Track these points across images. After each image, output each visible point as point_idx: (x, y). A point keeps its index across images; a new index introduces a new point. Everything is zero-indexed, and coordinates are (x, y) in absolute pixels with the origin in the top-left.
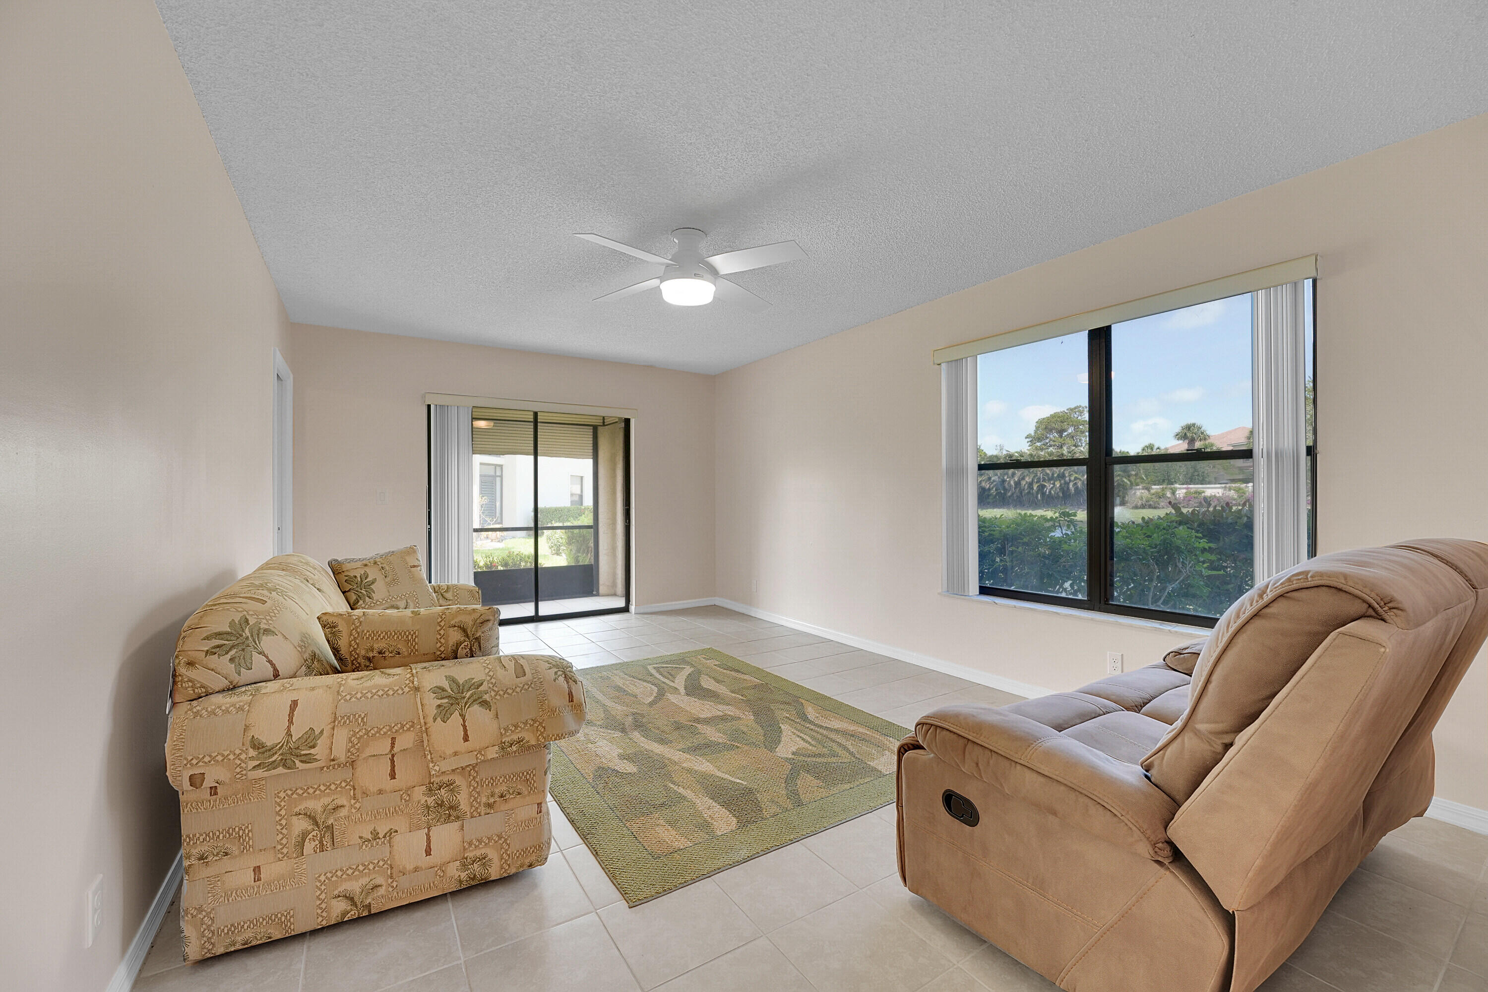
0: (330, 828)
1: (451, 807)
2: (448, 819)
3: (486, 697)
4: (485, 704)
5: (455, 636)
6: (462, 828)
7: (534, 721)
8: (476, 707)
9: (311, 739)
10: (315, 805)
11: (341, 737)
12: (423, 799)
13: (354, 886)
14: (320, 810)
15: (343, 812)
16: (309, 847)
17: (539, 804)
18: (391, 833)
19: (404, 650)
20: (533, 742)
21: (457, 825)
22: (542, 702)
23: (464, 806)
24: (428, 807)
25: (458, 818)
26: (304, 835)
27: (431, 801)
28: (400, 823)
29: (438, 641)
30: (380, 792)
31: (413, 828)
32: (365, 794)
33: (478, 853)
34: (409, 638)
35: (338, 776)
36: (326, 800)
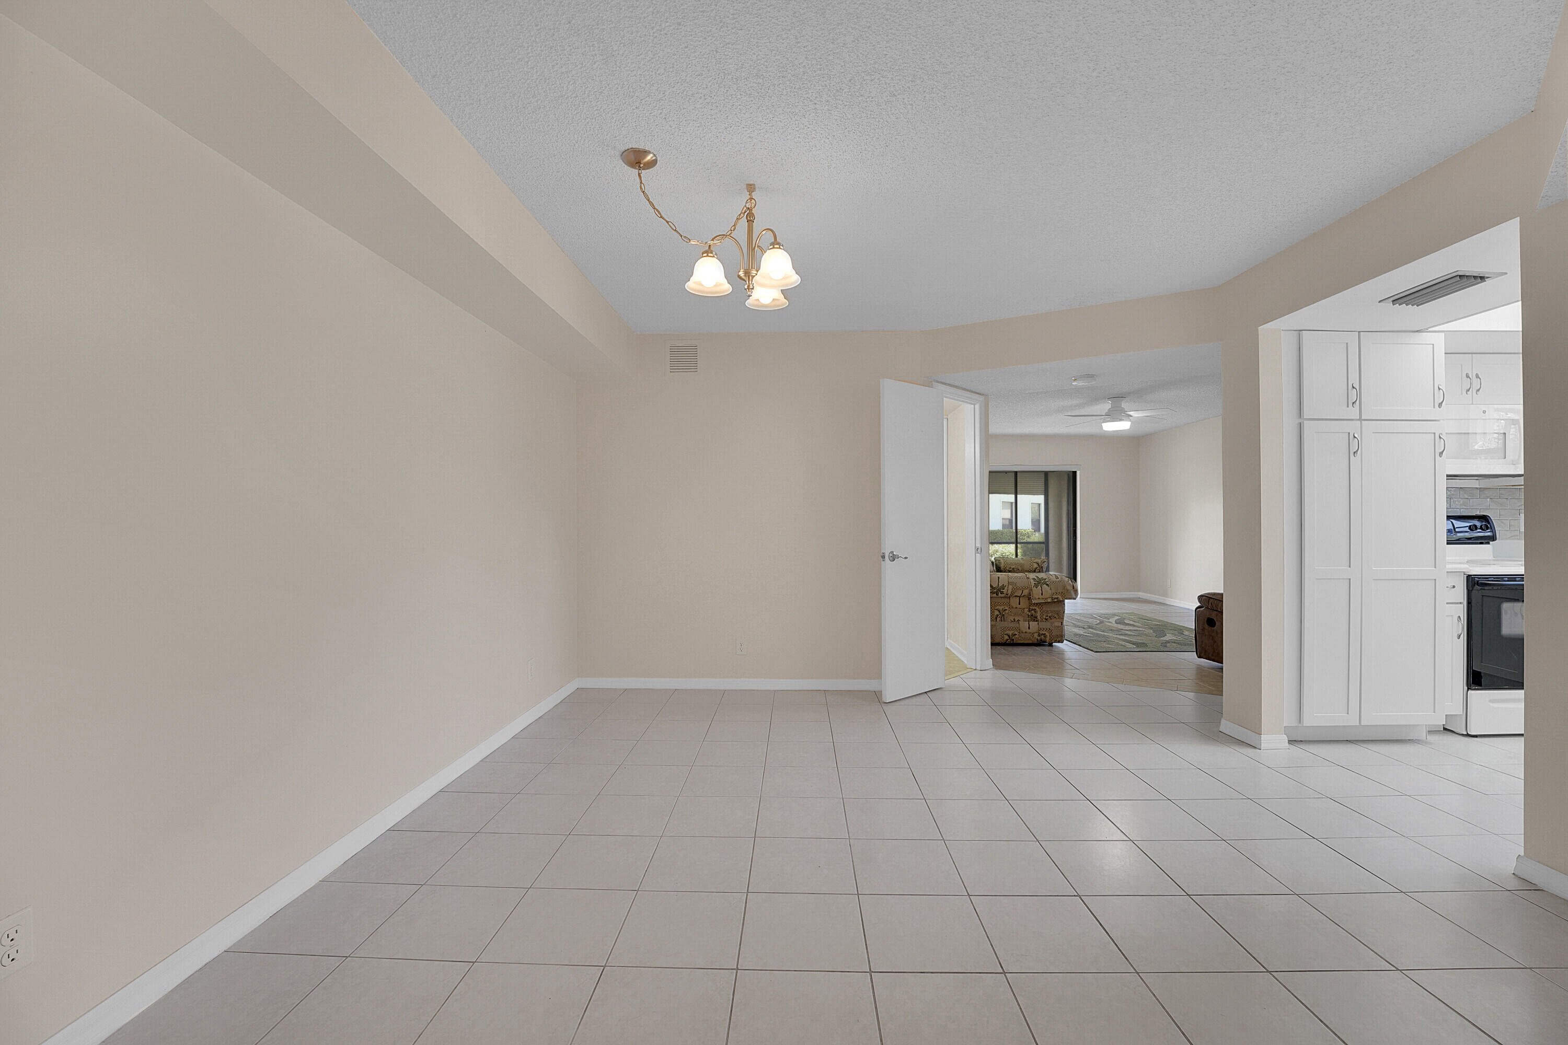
0: (1004, 615)
1: (1035, 617)
2: (1034, 621)
3: (1048, 583)
4: (1047, 585)
5: (1036, 566)
6: (1038, 624)
7: (1062, 593)
8: (1045, 585)
9: (1003, 587)
10: (1001, 608)
11: (1010, 587)
12: (1028, 613)
13: (1010, 633)
14: (1001, 609)
15: (1007, 612)
16: (998, 619)
17: (1062, 623)
18: (1018, 620)
19: (1020, 569)
20: (1061, 599)
21: (1037, 623)
22: (1064, 587)
23: (1039, 618)
24: (1028, 615)
25: (1037, 621)
26: (998, 615)
27: (1029, 614)
28: (1021, 618)
29: (1030, 567)
30: (1016, 608)
31: (1025, 621)
32: (1012, 607)
33: (1043, 632)
34: (1022, 565)
35: (1006, 600)
36: (1003, 607)
